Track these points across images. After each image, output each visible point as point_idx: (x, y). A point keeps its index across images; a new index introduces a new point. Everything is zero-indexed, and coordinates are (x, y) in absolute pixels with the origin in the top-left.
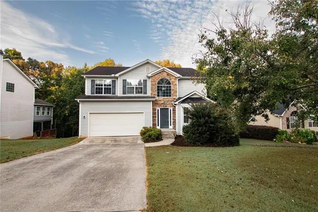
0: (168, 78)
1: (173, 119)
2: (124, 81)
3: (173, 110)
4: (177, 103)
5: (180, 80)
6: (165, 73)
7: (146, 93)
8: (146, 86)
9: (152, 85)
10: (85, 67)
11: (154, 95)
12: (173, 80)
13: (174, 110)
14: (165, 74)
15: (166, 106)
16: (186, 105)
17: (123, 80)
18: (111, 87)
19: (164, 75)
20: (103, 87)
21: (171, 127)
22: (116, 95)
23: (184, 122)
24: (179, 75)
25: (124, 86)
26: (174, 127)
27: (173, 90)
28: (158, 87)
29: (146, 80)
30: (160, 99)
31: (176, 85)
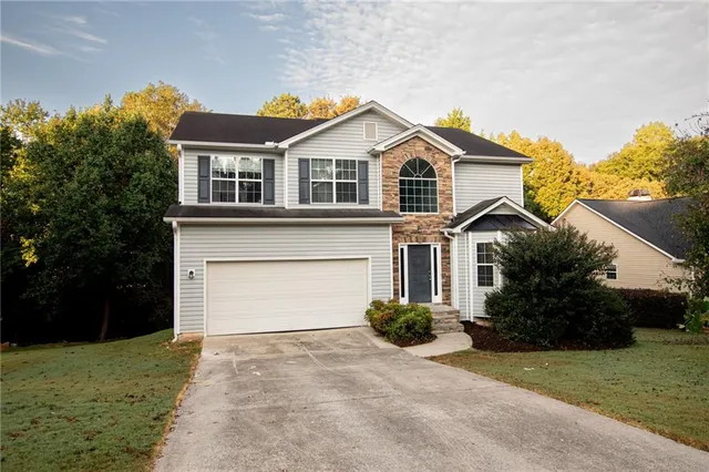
0: (427, 157)
1: (443, 276)
2: (303, 163)
3: (443, 251)
4: (458, 230)
5: (461, 163)
6: (421, 143)
7: (365, 200)
8: (367, 179)
9: (386, 177)
10: (108, 110)
11: (392, 205)
12: (441, 164)
13: (446, 251)
14: (420, 147)
15: (424, 240)
16: (486, 237)
17: (301, 161)
18: (261, 181)
19: (418, 150)
20: (237, 180)
21: (437, 299)
22: (277, 205)
23: (480, 284)
24: (458, 151)
25: (303, 180)
26: (447, 299)
27: (442, 192)
28: (402, 182)
29: (366, 163)
30: (409, 218)
31: (449, 177)
